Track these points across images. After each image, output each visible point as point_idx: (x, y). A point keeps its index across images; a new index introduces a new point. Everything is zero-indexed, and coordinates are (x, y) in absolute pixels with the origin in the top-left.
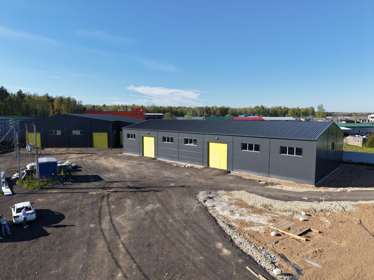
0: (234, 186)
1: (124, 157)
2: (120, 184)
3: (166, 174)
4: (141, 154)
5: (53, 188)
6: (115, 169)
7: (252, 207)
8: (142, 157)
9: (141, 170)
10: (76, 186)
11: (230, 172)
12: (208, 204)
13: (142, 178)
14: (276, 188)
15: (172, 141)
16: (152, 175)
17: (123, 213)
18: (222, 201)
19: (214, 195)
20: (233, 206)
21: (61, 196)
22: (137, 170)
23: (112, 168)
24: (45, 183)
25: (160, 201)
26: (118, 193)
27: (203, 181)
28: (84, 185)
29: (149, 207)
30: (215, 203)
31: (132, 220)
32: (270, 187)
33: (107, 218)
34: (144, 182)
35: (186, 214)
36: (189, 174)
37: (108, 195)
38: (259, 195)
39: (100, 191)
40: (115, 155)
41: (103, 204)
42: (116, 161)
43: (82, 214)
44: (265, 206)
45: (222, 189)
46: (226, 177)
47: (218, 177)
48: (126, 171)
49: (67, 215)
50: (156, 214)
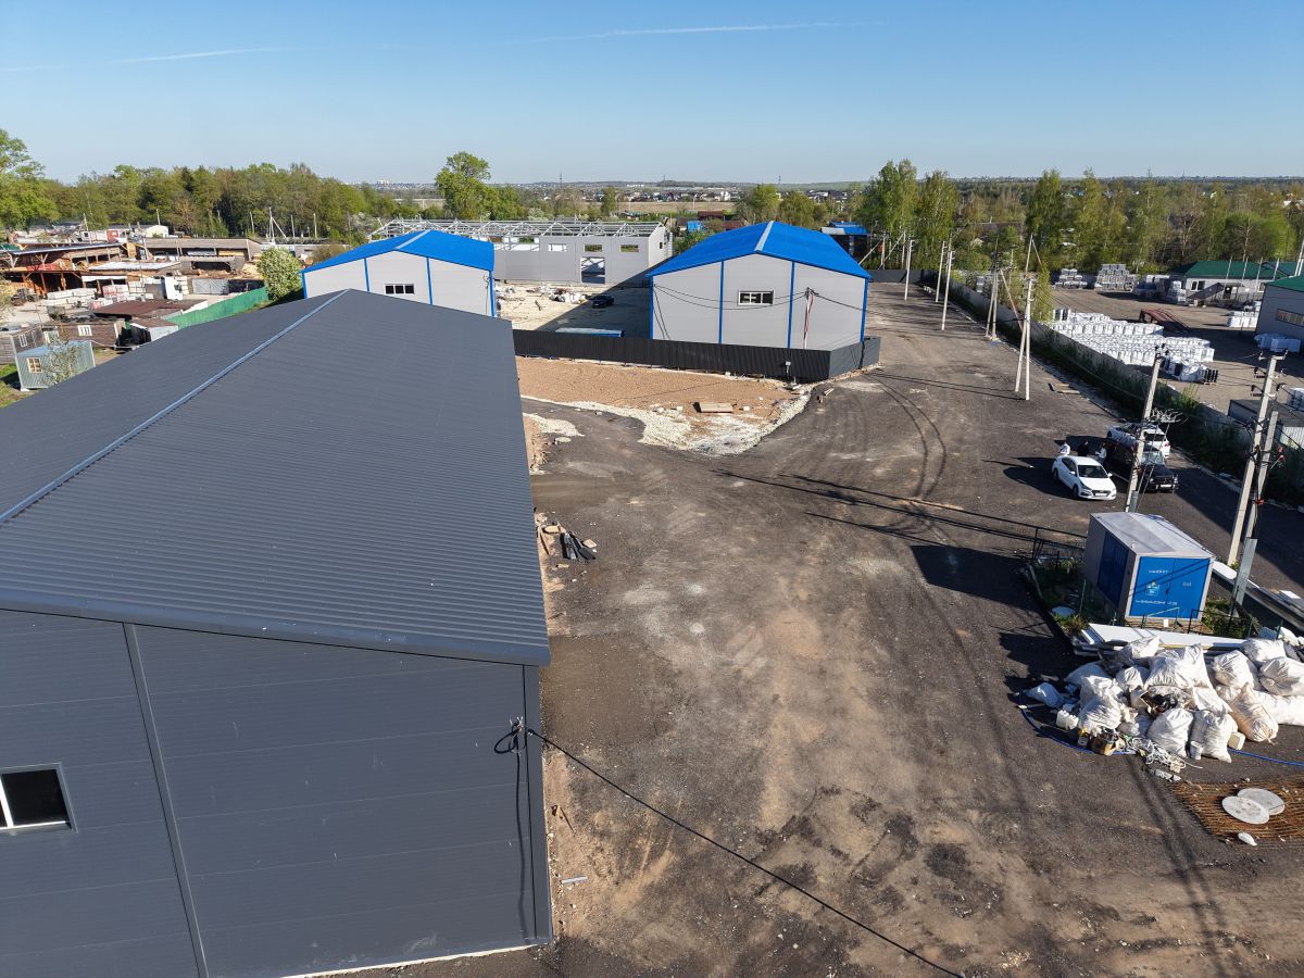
33: (931, 458)
37: (917, 494)
39: (933, 508)
41: (933, 480)
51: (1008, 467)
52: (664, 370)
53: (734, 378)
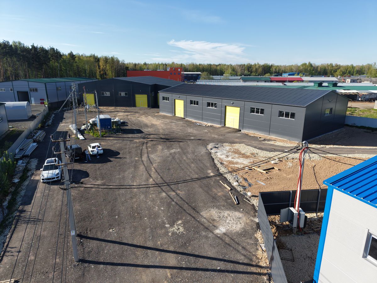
0: (238, 140)
1: (160, 116)
2: (155, 136)
3: (190, 130)
4: (174, 114)
5: (110, 137)
6: (153, 126)
7: (243, 154)
8: (174, 117)
9: (172, 127)
10: (125, 136)
11: (241, 131)
12: (213, 151)
13: (172, 132)
14: (270, 143)
15: (197, 104)
16: (179, 131)
17: (156, 153)
18: (224, 150)
19: (219, 146)
20: (230, 153)
21: (116, 141)
22: (169, 127)
23: (150, 125)
24: (104, 133)
25: (180, 147)
26: (154, 142)
27: (216, 136)
28: (130, 135)
29: (173, 151)
30: (218, 151)
31: (161, 157)
32: (266, 142)
33: (146, 155)
34: (172, 136)
35: (196, 156)
36: (208, 131)
37: (147, 142)
38: (253, 147)
39: (142, 140)
40: (153, 114)
41: (144, 147)
42: (154, 119)
43: (130, 152)
44: (252, 154)
45: (227, 143)
46: (235, 134)
47: (230, 134)
48: (161, 127)
49: (121, 152)
50: (176, 155)
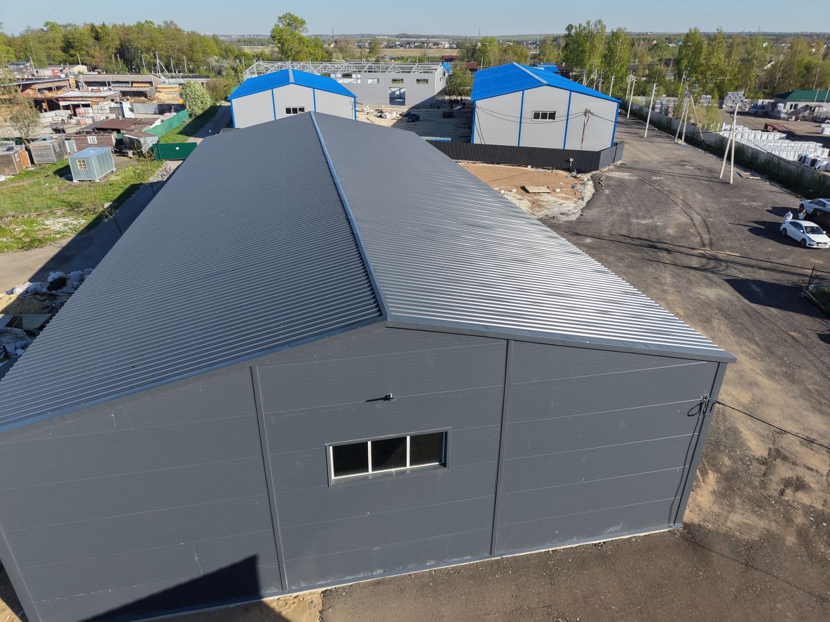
2: (685, 260)
26: (687, 244)
51: (749, 228)
52: (486, 165)
53: (534, 170)
